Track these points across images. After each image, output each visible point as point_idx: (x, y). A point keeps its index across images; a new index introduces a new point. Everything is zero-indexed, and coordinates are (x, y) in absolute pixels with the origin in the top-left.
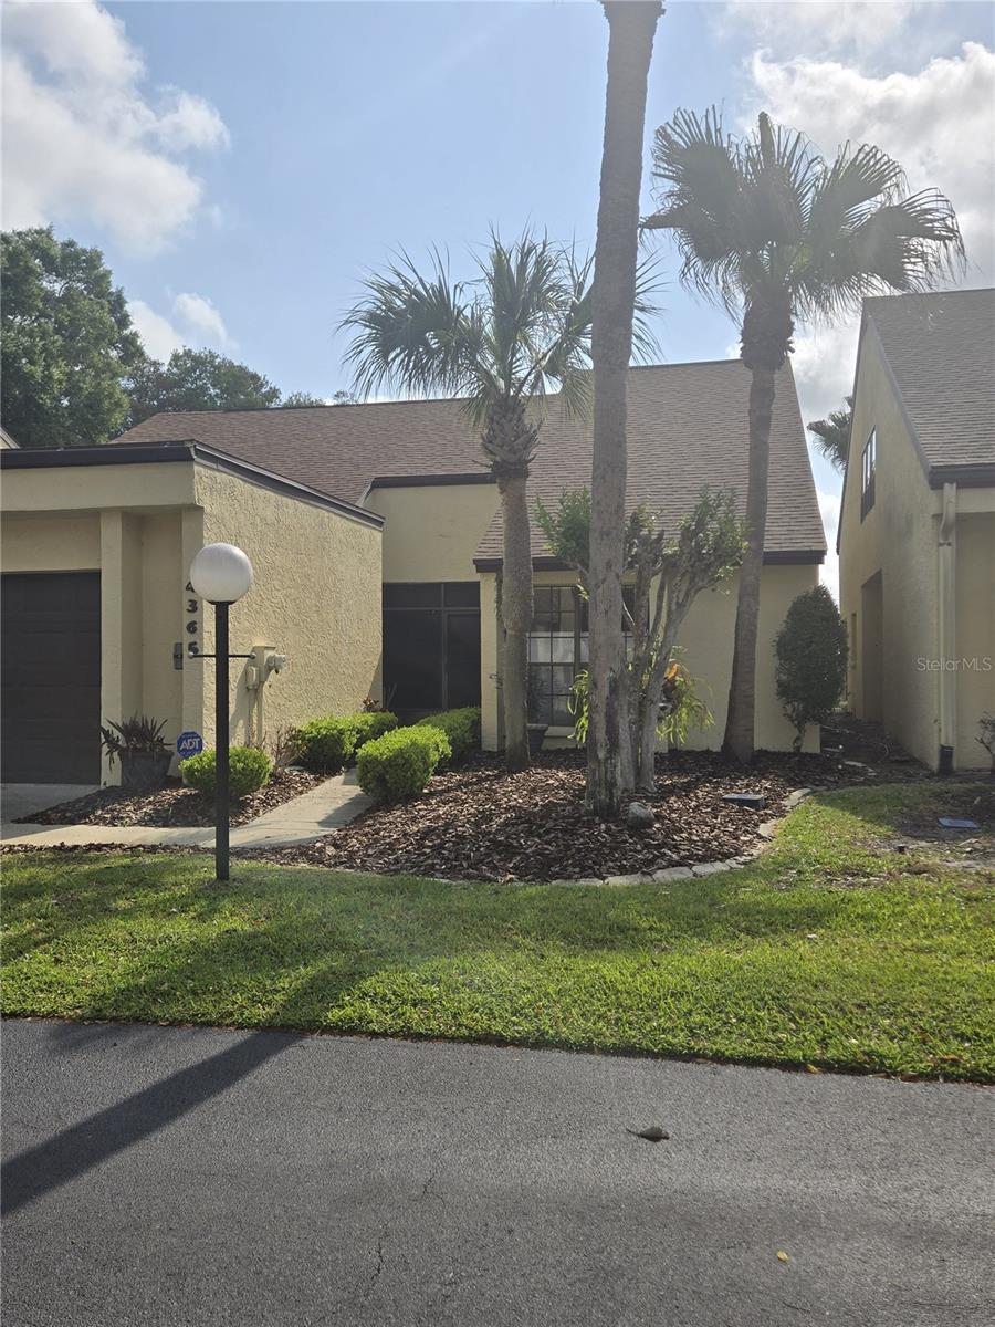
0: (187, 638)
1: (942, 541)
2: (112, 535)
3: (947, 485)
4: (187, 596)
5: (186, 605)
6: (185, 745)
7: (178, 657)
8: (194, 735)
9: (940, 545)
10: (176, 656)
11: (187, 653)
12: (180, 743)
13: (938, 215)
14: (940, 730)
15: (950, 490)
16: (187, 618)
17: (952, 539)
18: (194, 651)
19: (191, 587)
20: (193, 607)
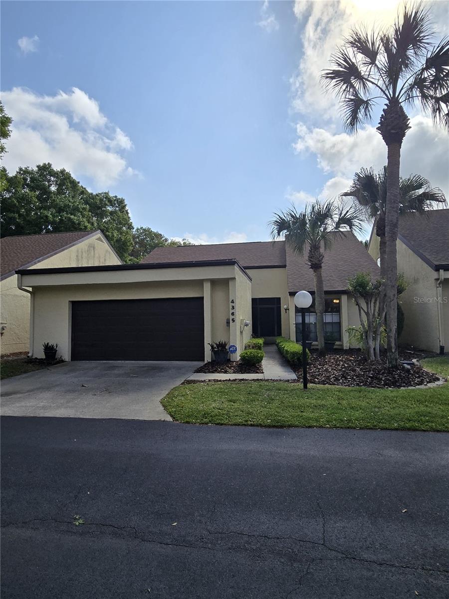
0: (231, 317)
1: (438, 286)
2: (207, 287)
3: (441, 270)
4: (231, 304)
5: (231, 307)
6: (231, 349)
7: (228, 323)
8: (234, 346)
9: (437, 287)
10: (227, 323)
11: (231, 321)
12: (230, 348)
13: (440, 195)
14: (440, 341)
15: (441, 271)
16: (231, 311)
17: (441, 285)
18: (233, 321)
19: (233, 302)
20: (233, 308)
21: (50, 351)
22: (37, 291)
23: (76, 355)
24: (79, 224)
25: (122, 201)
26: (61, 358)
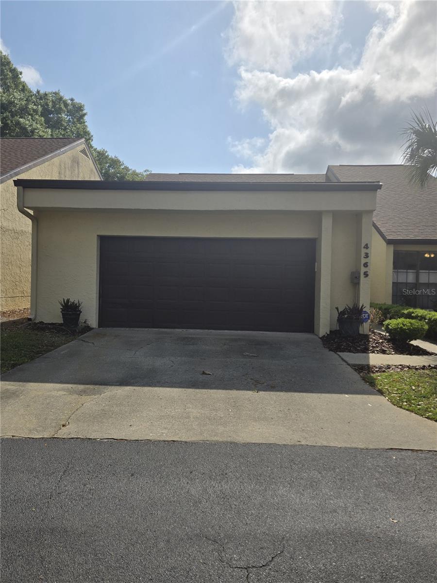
0: (364, 269)
2: (327, 222)
4: (364, 251)
5: (363, 255)
8: (365, 312)
11: (362, 275)
16: (363, 261)
18: (366, 275)
19: (366, 247)
20: (367, 256)
21: (71, 310)
22: (39, 217)
23: (107, 318)
24: (33, 132)
25: (81, 107)
26: (85, 322)
